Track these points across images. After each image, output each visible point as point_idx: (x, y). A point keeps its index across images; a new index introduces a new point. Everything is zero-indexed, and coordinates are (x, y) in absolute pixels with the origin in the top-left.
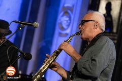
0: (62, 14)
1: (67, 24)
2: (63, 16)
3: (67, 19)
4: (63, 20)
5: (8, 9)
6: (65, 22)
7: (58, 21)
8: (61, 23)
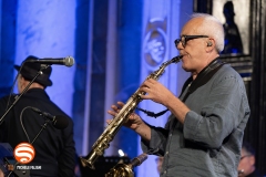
0: (148, 37)
1: (160, 53)
2: (150, 40)
3: (159, 44)
4: (152, 47)
5: (55, 45)
6: (156, 50)
7: (144, 51)
8: (149, 54)
